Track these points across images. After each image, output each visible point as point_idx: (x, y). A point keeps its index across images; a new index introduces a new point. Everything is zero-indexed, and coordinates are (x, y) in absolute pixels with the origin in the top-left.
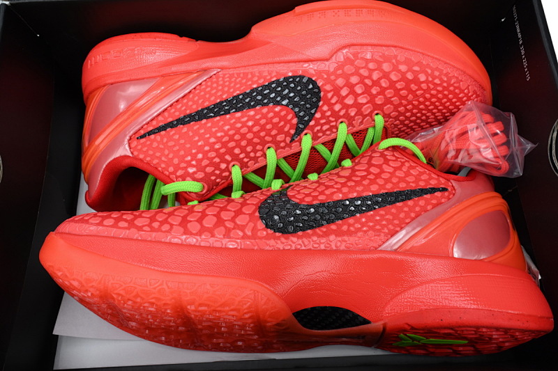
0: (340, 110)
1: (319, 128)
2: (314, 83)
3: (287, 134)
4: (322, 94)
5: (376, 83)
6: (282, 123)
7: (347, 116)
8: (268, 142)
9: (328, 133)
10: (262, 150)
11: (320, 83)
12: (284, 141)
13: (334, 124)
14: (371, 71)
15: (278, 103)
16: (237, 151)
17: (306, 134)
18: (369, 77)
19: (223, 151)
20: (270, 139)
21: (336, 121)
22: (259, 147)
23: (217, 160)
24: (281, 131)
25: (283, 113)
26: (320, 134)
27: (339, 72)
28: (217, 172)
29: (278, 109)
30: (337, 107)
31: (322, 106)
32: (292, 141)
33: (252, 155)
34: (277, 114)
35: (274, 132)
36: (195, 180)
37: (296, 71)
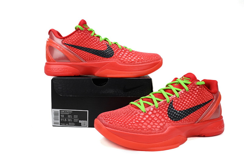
0: (159, 111)
1: (165, 105)
2: (171, 119)
3: (175, 102)
4: (168, 115)
5: (151, 121)
6: (177, 105)
7: (157, 110)
8: (179, 99)
9: (161, 104)
10: (180, 97)
11: (169, 119)
12: (175, 100)
13: (160, 107)
14: (154, 125)
15: (180, 111)
16: (188, 95)
17: (169, 103)
18: (154, 123)
19: (193, 95)
20: (179, 100)
21: (159, 108)
22: (182, 97)
23: (194, 92)
24: (177, 102)
25: (178, 108)
26: (164, 103)
27: (164, 123)
28: (193, 88)
29: (180, 109)
30: (161, 112)
31: (166, 112)
32: (172, 100)
33: (183, 95)
34: (180, 107)
35: (179, 102)
36: (199, 85)
37: (177, 122)
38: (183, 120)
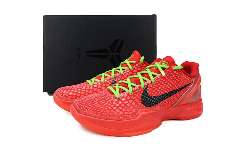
0: (133, 97)
1: (139, 91)
2: (144, 105)
3: (149, 88)
4: (141, 101)
5: (123, 107)
6: (152, 91)
7: (130, 96)
8: (155, 84)
9: (135, 90)
10: (156, 82)
11: (142, 105)
12: (150, 85)
13: (134, 93)
14: (126, 111)
15: (154, 97)
16: (164, 80)
17: (143, 88)
18: (126, 109)
19: (169, 80)
20: (155, 85)
21: (134, 94)
22: (158, 82)
23: (170, 77)
24: (152, 88)
25: (152, 94)
26: (138, 89)
27: (137, 109)
28: (169, 73)
29: (154, 95)
30: (134, 98)
31: (140, 98)
32: (147, 86)
33: (159, 80)
34: (154, 93)
35: (154, 87)
36: (175, 70)
37: (150, 108)
38: (157, 105)
